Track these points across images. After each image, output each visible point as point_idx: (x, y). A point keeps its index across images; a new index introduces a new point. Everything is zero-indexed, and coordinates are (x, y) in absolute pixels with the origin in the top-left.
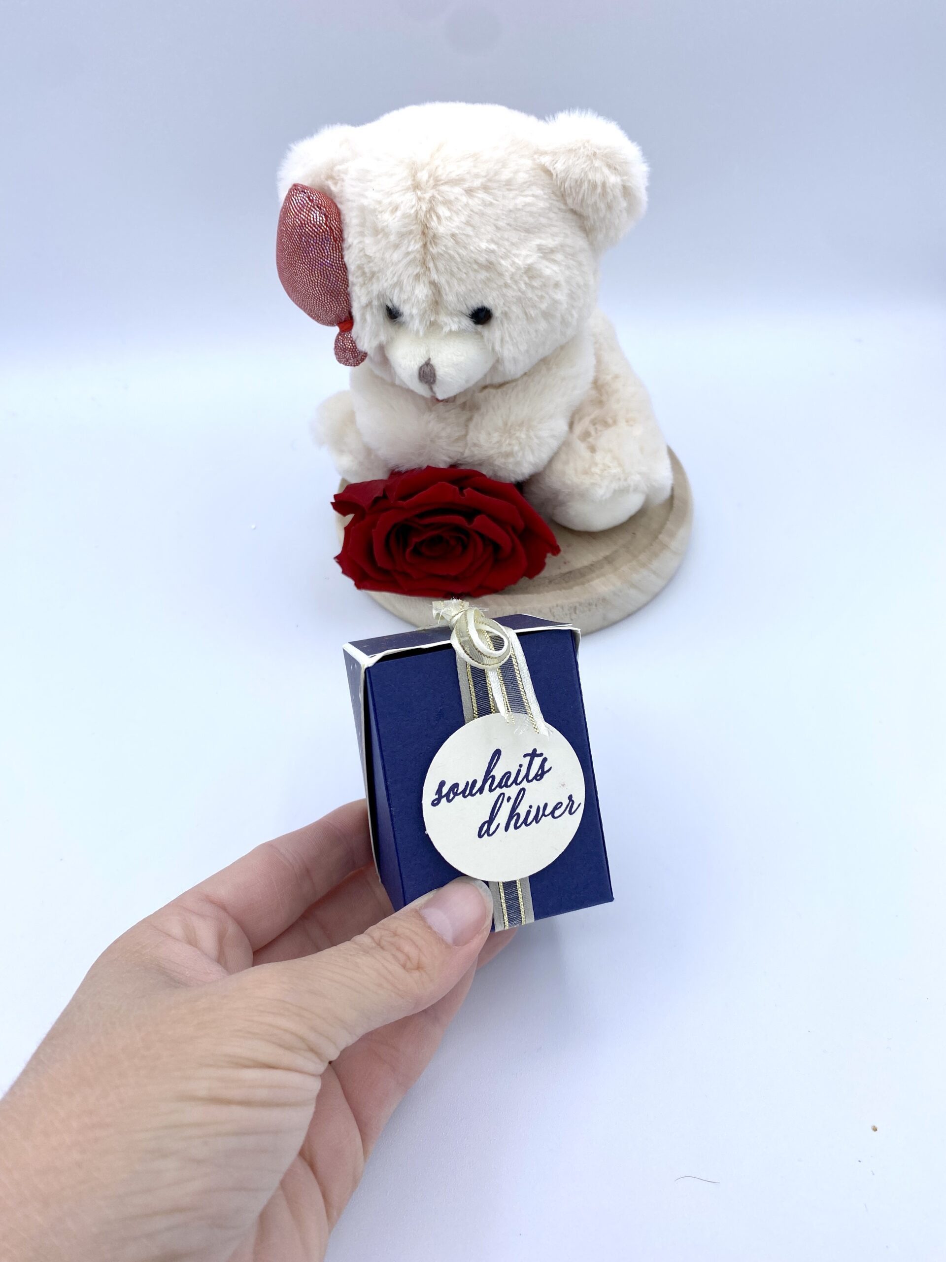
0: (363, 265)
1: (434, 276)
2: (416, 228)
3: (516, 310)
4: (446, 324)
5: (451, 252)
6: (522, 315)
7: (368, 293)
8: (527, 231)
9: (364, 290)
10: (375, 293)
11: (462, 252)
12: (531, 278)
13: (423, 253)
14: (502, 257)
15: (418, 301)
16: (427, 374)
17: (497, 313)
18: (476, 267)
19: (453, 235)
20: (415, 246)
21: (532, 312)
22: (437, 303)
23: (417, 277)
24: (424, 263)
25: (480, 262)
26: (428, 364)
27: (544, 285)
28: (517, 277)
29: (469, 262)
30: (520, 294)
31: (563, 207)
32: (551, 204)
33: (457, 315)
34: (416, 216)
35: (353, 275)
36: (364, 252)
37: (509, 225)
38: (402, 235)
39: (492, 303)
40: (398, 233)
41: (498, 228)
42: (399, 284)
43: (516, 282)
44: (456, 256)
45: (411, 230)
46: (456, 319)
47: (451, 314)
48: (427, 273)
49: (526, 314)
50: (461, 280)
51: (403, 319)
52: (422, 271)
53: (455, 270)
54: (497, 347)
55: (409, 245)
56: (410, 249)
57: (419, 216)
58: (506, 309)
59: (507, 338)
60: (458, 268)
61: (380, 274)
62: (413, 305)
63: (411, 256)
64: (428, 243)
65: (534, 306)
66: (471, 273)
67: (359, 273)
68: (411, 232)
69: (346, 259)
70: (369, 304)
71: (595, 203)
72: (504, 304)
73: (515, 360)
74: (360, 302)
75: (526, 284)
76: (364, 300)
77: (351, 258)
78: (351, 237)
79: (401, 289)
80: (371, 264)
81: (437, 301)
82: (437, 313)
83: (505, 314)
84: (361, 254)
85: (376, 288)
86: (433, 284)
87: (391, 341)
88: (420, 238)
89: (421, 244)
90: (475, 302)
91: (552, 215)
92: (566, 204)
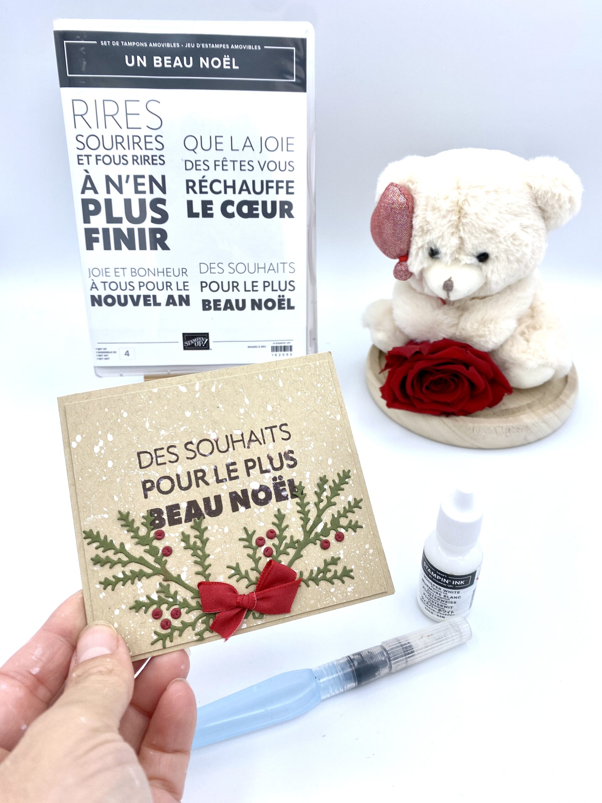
0: (424, 226)
1: (462, 234)
2: (457, 209)
3: (503, 256)
4: (463, 260)
5: (474, 222)
6: (505, 259)
7: (423, 241)
8: (516, 215)
9: (421, 239)
10: (427, 241)
11: (480, 222)
12: (514, 239)
13: (458, 221)
14: (500, 228)
15: (451, 247)
16: (448, 286)
17: (492, 256)
18: (485, 231)
19: (476, 214)
20: (455, 218)
21: (512, 258)
22: (460, 248)
23: (453, 234)
24: (457, 227)
25: (488, 229)
26: (450, 280)
27: (520, 244)
28: (507, 238)
29: (483, 228)
30: (507, 247)
31: (535, 205)
32: (529, 202)
33: (470, 255)
34: (457, 203)
35: (416, 231)
36: (426, 219)
37: (506, 211)
38: (448, 212)
39: (491, 251)
40: (447, 210)
41: (500, 213)
42: (442, 237)
43: (506, 241)
44: (476, 225)
45: (454, 209)
46: (469, 258)
47: (467, 255)
48: (459, 232)
49: (508, 258)
50: (476, 237)
51: (439, 256)
52: (456, 231)
53: (474, 231)
54: (489, 275)
55: (451, 217)
56: (452, 219)
57: (459, 203)
58: (498, 254)
59: (495, 270)
60: (476, 231)
61: (432, 231)
62: (448, 248)
63: (452, 223)
64: (461, 218)
65: (513, 255)
66: (483, 235)
67: (420, 230)
68: (453, 210)
69: (413, 223)
70: (422, 247)
71: (553, 204)
72: (498, 252)
73: (497, 283)
74: (417, 245)
75: (511, 242)
76: (420, 244)
77: (417, 222)
78: (419, 211)
79: (443, 240)
80: (428, 226)
81: (461, 248)
82: (459, 254)
83: (497, 257)
84: (424, 220)
85: (428, 238)
86: (461, 238)
87: (429, 267)
88: (457, 214)
89: (458, 217)
90: (481, 250)
91: (529, 208)
92: (537, 203)
